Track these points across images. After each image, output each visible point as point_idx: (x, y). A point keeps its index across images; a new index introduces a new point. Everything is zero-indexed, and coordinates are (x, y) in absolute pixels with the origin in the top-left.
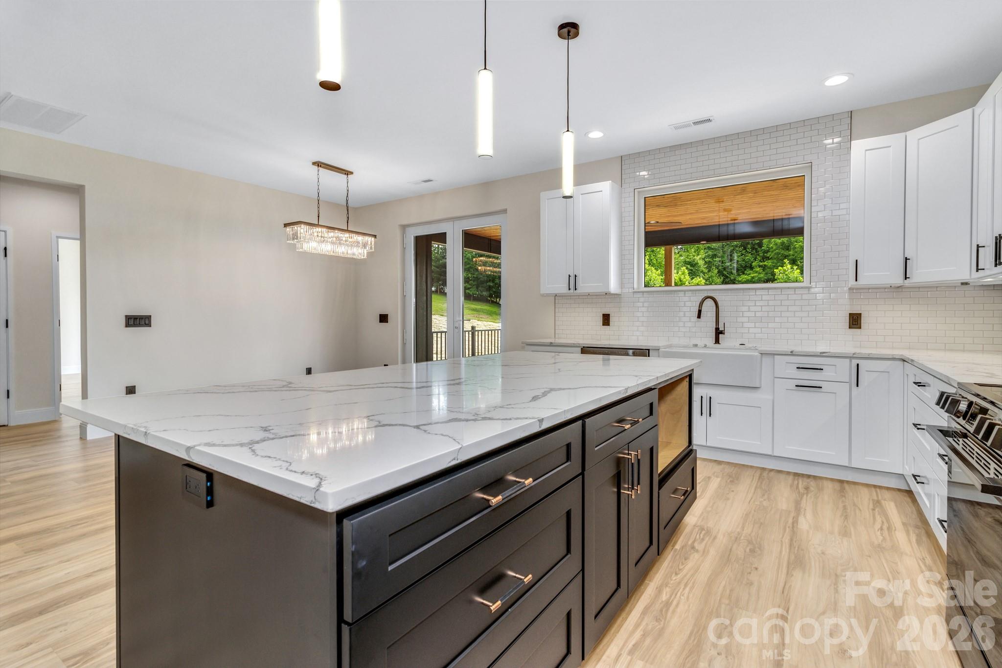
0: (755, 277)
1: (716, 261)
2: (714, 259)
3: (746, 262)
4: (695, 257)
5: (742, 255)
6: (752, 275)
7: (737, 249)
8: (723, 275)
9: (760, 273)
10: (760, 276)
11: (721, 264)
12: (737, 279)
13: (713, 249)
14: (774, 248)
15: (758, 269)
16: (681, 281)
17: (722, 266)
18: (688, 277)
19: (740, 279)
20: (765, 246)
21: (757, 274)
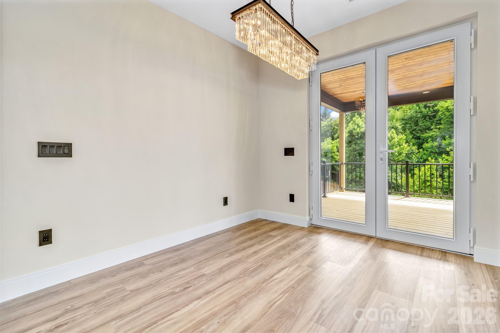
0: (434, 134)
1: (408, 126)
2: (407, 125)
3: (426, 126)
4: (397, 124)
5: (423, 123)
6: (432, 133)
7: (420, 119)
8: (413, 134)
9: (436, 132)
10: (436, 134)
11: (410, 128)
12: (421, 136)
13: (405, 120)
14: (444, 118)
15: (435, 130)
16: (391, 137)
17: (412, 129)
18: (395, 135)
19: (424, 136)
20: (438, 117)
21: (435, 133)
